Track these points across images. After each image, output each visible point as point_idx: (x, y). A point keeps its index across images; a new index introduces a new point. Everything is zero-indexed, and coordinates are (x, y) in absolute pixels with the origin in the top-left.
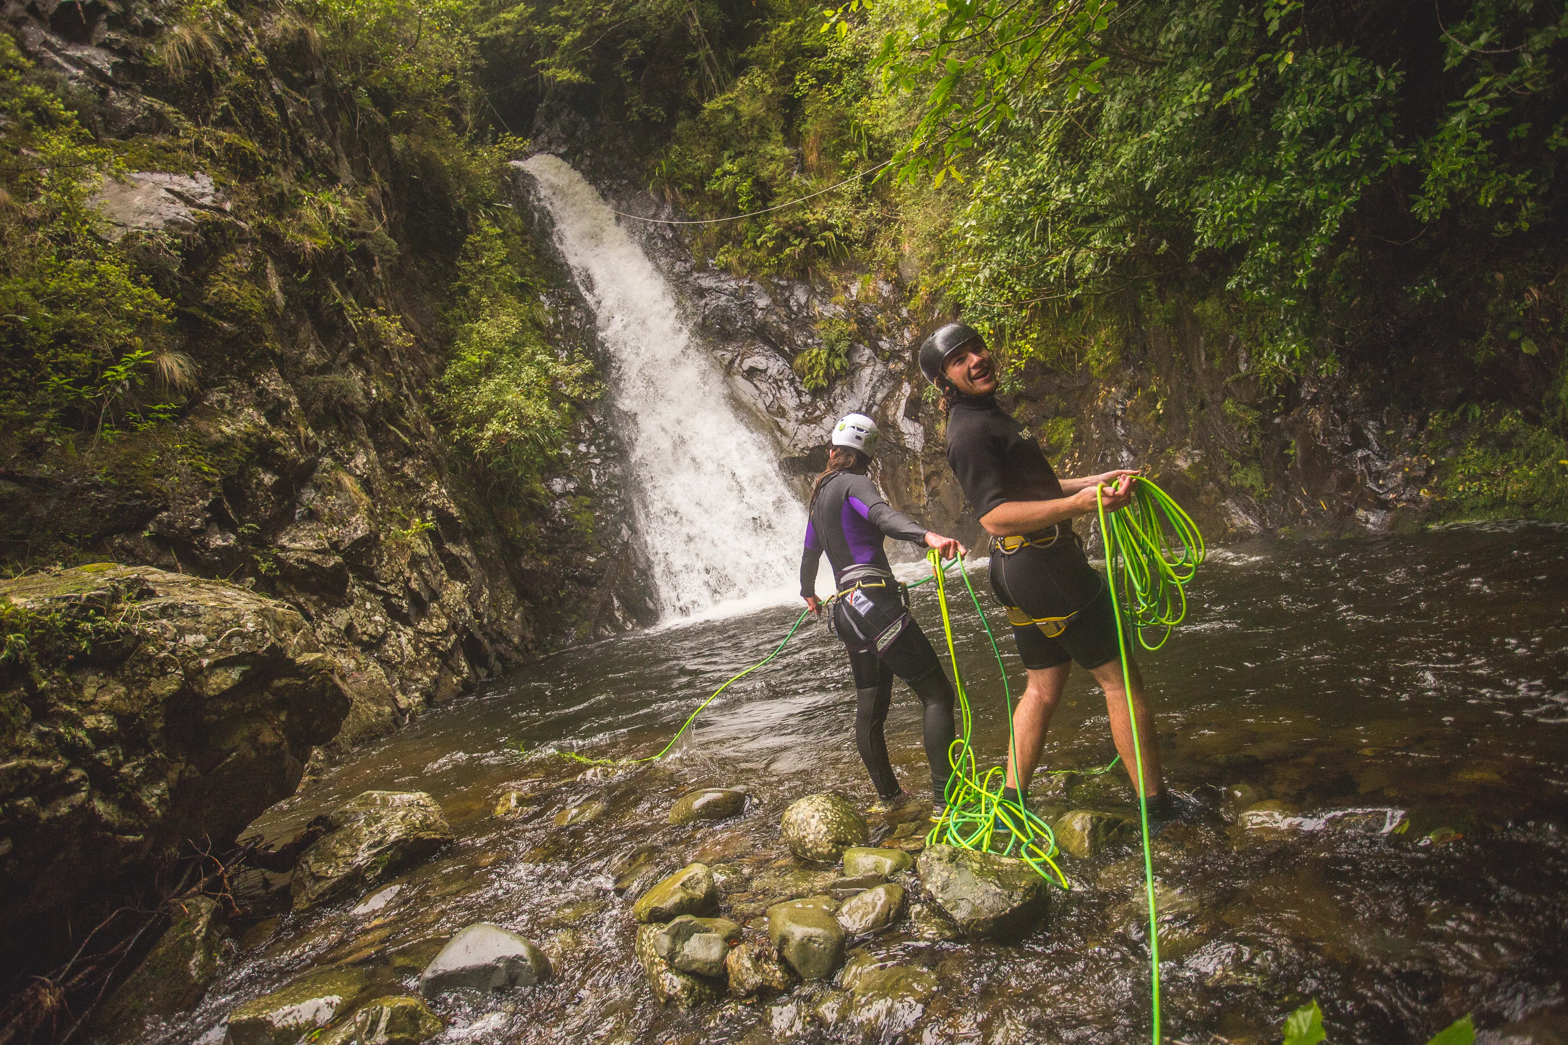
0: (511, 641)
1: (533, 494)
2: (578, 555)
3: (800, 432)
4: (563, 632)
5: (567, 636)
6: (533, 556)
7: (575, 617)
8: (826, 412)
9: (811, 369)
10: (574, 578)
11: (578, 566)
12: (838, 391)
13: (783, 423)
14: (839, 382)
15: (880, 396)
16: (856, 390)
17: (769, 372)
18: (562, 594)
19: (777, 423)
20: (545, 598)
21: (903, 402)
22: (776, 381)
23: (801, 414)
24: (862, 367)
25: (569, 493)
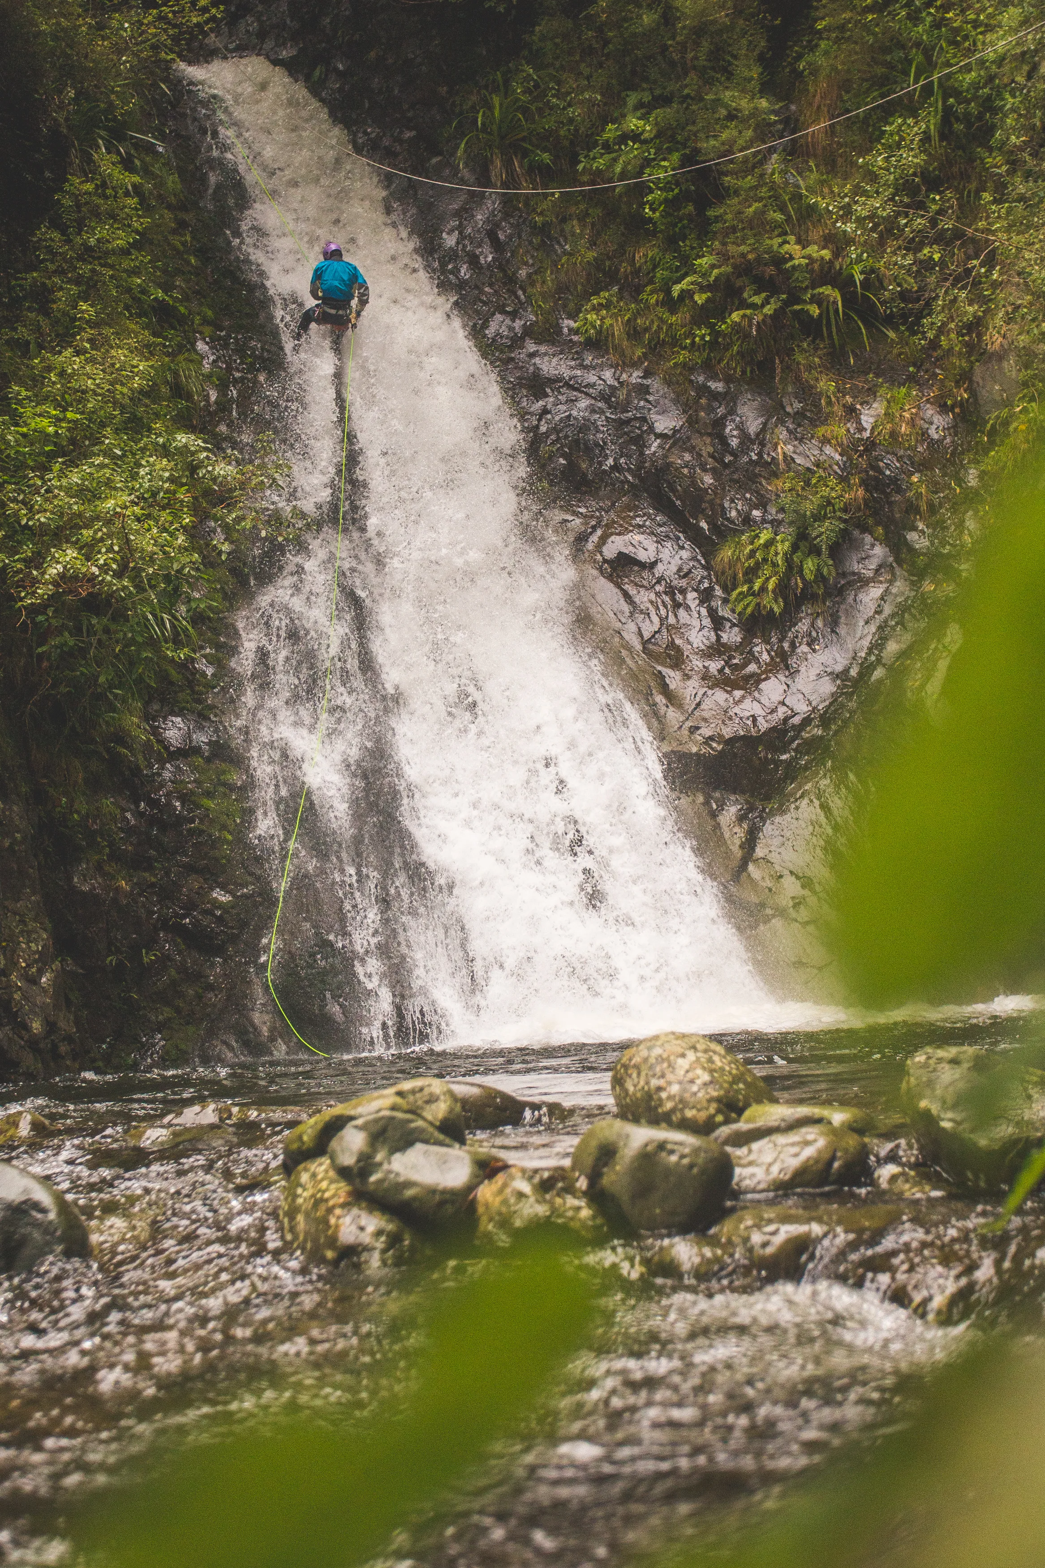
0: (26, 1027)
1: (121, 738)
2: (194, 882)
3: (707, 704)
4: (136, 1039)
5: (143, 1049)
6: (99, 867)
7: (167, 1012)
8: (772, 669)
9: (752, 573)
10: (179, 930)
11: (190, 907)
12: (803, 626)
13: (673, 679)
14: (807, 608)
15: (892, 647)
16: (842, 630)
17: (660, 569)
18: (148, 958)
19: (661, 677)
20: (112, 960)
21: (943, 665)
22: (671, 591)
23: (714, 666)
24: (864, 582)
25: (196, 751)
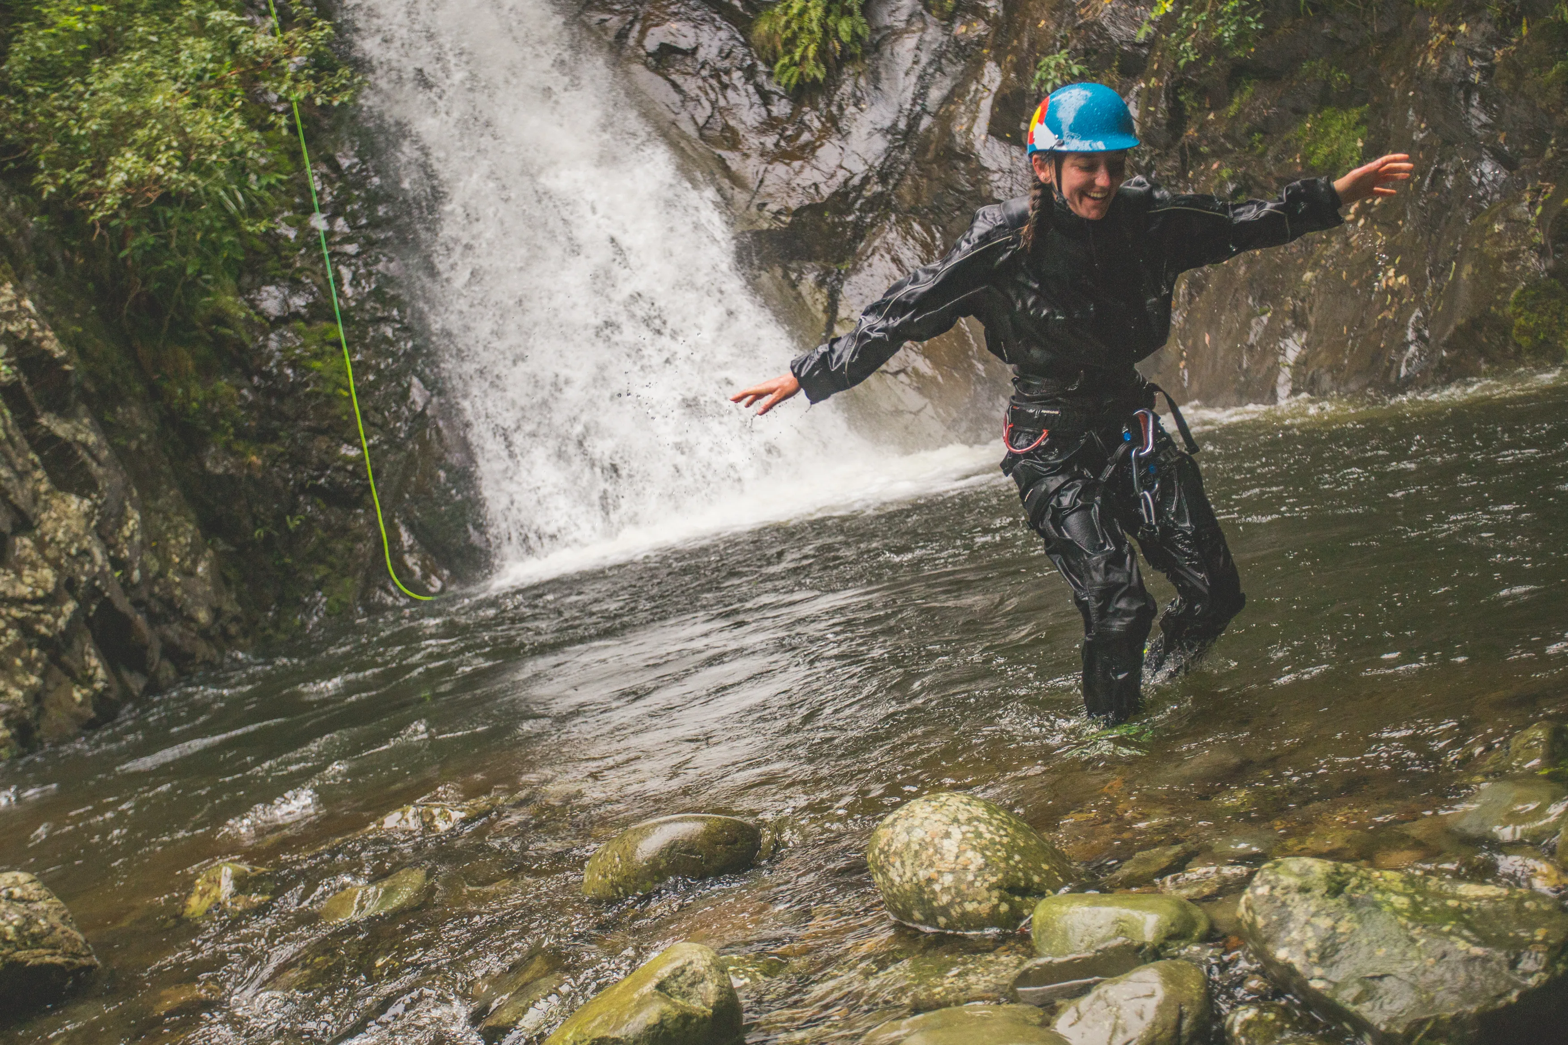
0: (192, 619)
1: (221, 318)
2: (322, 443)
3: (770, 179)
4: (298, 601)
5: (307, 609)
6: (228, 447)
7: (322, 571)
8: (824, 134)
9: (790, 43)
10: (317, 491)
11: (322, 467)
12: (847, 88)
13: (733, 159)
14: (848, 70)
15: (935, 95)
16: (884, 85)
17: (701, 54)
18: (293, 523)
19: (722, 160)
20: (259, 533)
21: (986, 105)
22: (716, 74)
23: (770, 141)
24: (897, 34)
25: (296, 315)
